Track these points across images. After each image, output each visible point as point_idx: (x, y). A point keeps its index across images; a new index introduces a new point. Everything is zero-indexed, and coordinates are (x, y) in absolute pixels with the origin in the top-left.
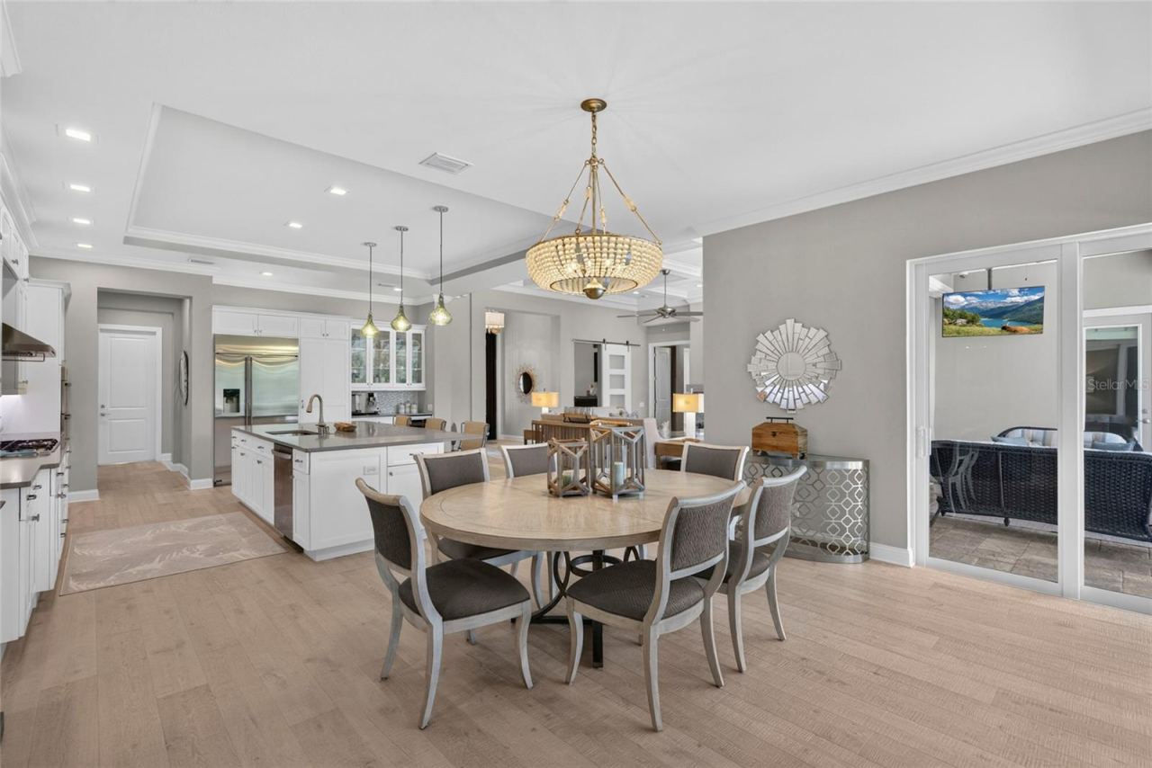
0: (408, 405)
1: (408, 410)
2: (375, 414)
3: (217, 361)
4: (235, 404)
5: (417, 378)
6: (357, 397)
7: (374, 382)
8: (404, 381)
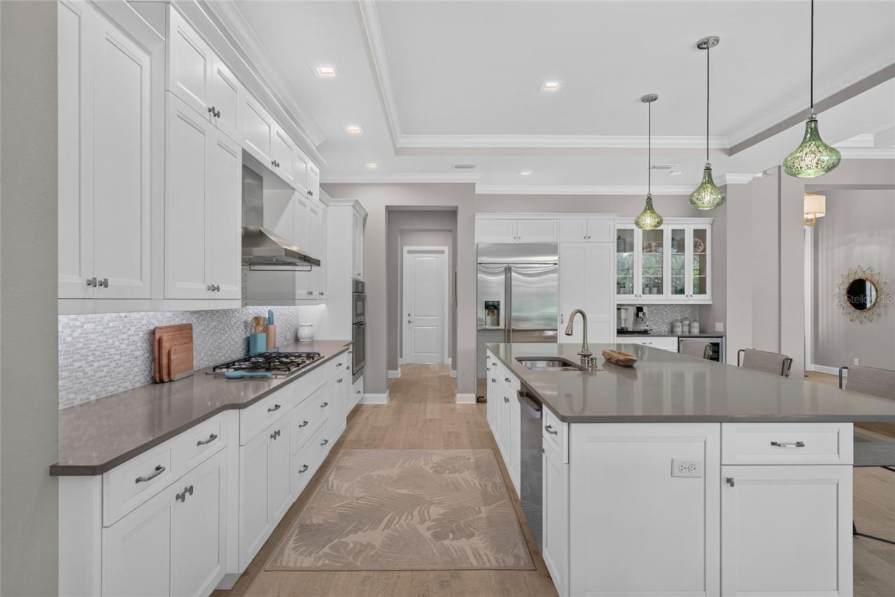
0: (687, 322)
1: (686, 329)
2: (645, 333)
3: (479, 275)
4: (495, 317)
5: (700, 288)
6: (623, 311)
7: (644, 293)
8: (682, 291)
